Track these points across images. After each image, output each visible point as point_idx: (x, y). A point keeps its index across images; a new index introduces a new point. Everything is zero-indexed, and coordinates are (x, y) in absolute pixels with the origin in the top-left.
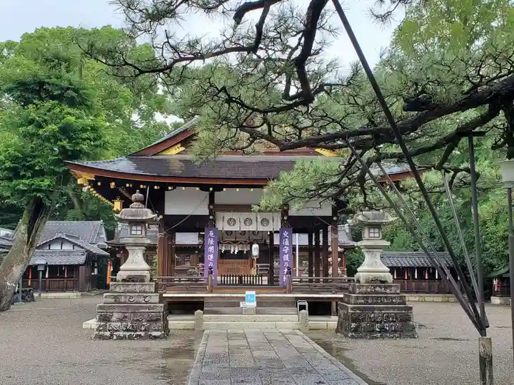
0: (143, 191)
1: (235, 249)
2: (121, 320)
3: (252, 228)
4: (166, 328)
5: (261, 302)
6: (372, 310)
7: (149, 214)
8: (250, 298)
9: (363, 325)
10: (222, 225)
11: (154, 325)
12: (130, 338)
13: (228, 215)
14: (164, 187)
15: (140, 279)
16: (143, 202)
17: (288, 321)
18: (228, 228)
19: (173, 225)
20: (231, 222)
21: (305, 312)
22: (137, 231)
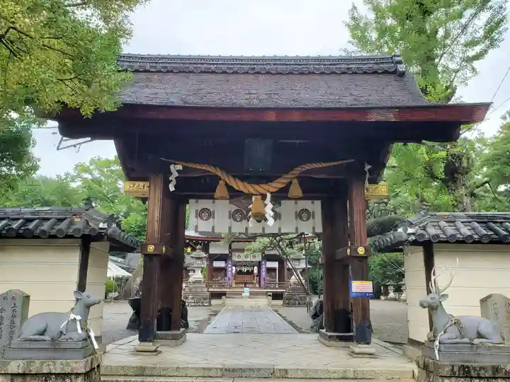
0: (200, 244)
1: (245, 269)
2: (193, 298)
3: (248, 260)
4: (210, 303)
5: (251, 293)
6: (295, 295)
7: (203, 255)
8: (247, 291)
9: (291, 301)
10: (235, 258)
11: (205, 301)
12: (196, 306)
13: (237, 254)
14: (209, 242)
15: (199, 282)
16: (200, 249)
17: (263, 302)
18: (237, 260)
19: (213, 258)
20: (239, 256)
21: (270, 298)
22: (199, 262)
